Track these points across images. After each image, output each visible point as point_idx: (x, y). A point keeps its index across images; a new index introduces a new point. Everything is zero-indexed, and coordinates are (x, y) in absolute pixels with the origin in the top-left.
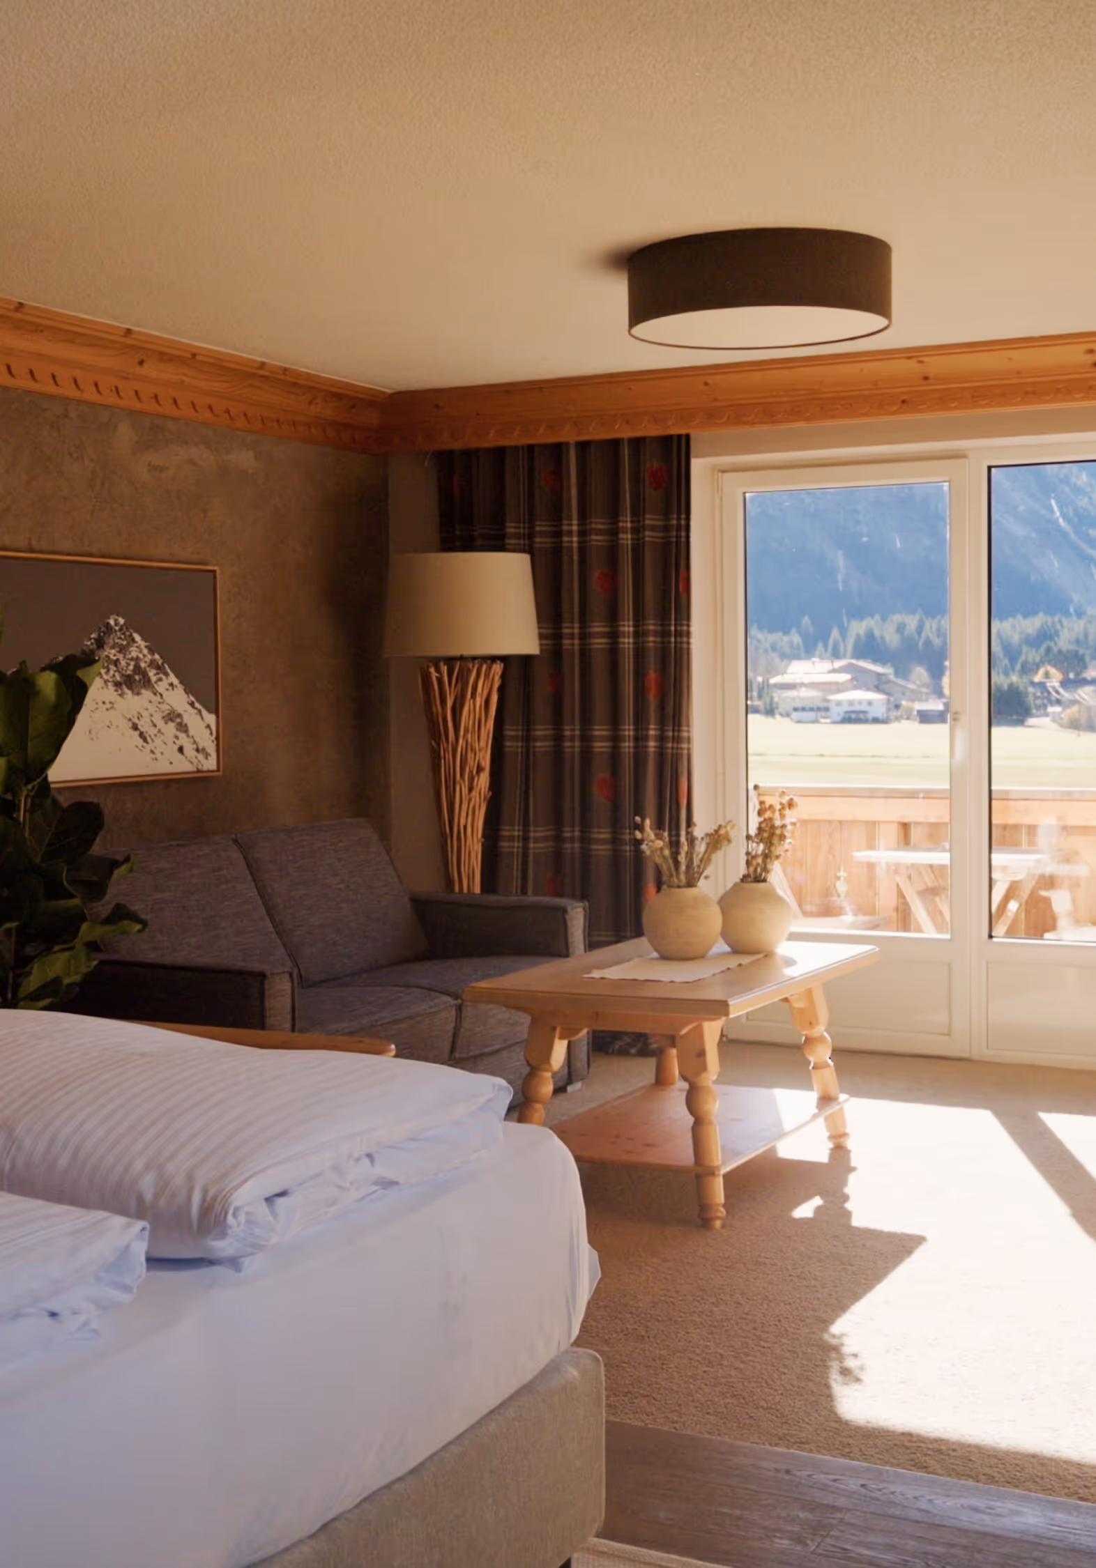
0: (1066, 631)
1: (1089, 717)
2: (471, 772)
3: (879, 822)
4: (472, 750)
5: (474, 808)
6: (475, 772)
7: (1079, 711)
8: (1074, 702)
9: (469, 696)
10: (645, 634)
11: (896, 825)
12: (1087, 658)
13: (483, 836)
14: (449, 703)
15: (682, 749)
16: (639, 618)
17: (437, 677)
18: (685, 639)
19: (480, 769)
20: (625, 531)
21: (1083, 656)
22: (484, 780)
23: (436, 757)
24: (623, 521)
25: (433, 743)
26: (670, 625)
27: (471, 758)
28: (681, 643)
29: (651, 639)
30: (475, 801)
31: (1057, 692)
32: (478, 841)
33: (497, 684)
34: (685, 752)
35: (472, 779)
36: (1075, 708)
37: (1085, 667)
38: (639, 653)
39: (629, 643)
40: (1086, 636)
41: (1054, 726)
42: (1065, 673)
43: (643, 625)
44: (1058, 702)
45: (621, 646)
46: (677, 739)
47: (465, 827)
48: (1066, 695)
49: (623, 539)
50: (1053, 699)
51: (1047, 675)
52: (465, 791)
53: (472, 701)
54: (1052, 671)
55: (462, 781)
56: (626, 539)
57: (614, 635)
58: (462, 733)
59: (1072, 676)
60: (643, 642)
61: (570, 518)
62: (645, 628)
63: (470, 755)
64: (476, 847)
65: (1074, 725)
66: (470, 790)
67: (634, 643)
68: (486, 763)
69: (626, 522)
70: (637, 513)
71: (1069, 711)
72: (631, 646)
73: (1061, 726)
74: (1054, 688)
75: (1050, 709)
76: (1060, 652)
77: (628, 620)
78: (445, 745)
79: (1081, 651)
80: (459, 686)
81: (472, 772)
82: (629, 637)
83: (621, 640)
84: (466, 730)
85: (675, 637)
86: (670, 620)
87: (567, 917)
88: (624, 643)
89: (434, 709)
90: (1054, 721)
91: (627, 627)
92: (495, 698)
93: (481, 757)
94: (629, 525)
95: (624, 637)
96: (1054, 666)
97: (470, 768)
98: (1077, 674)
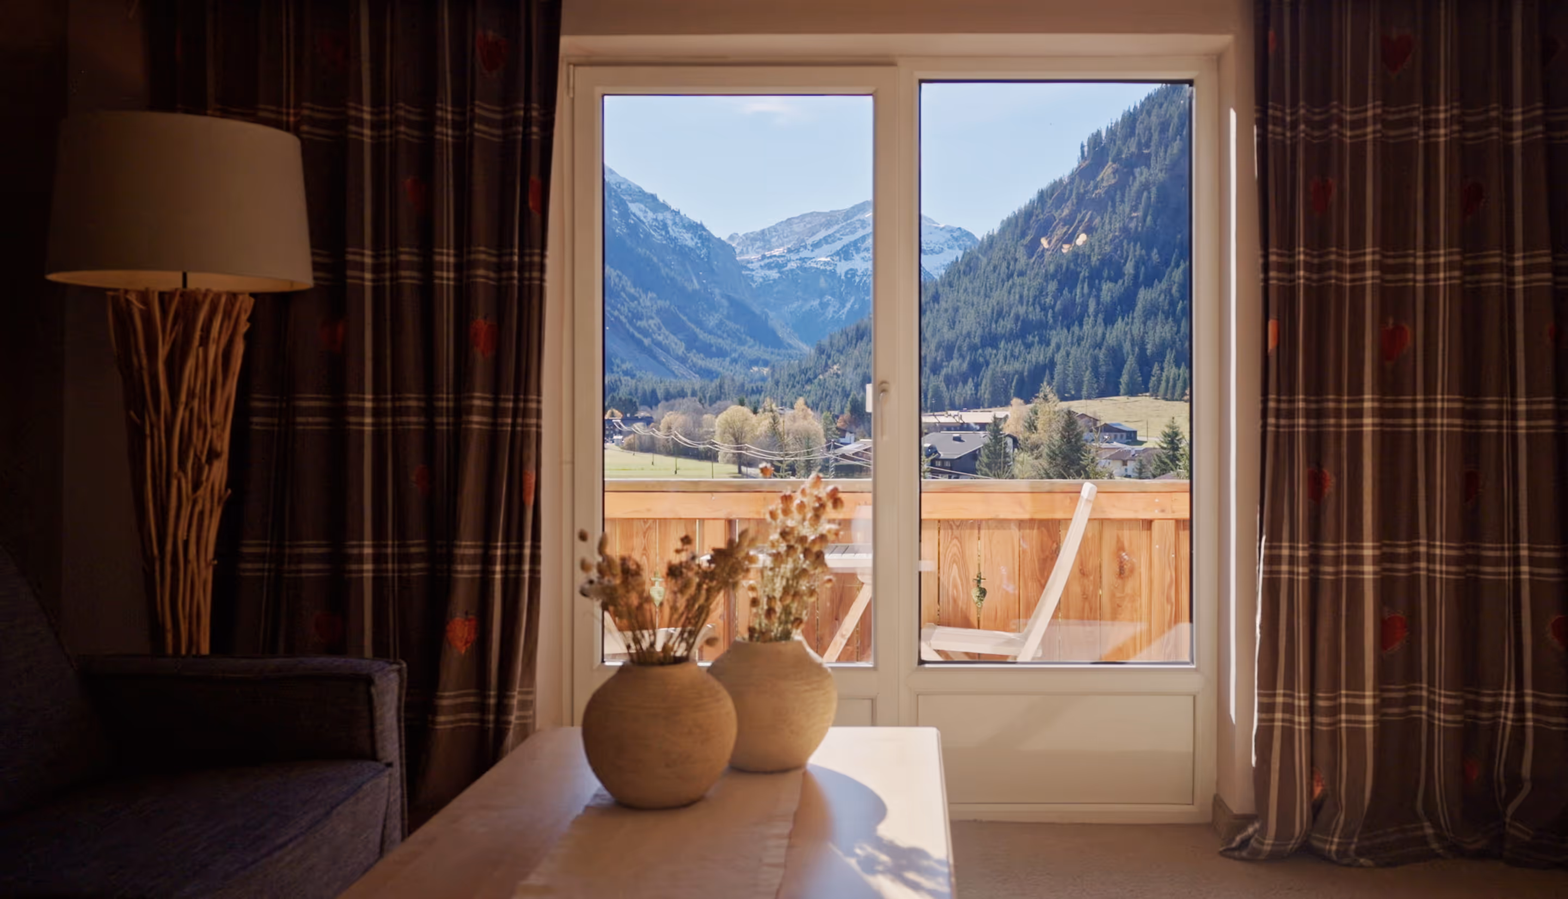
0: (623, 386)
1: (641, 443)
2: (197, 458)
3: (702, 520)
4: (199, 427)
5: (202, 513)
6: (204, 459)
7: (634, 439)
8: (631, 432)
9: (196, 342)
10: (472, 265)
11: (723, 521)
12: (638, 404)
13: (217, 555)
14: (162, 352)
15: (527, 425)
16: (463, 244)
17: (141, 310)
18: (536, 274)
19: (213, 455)
20: (443, 121)
21: (635, 402)
22: (218, 472)
23: (137, 436)
24: (442, 109)
25: (132, 413)
26: (512, 254)
27: (198, 438)
28: (531, 279)
29: (481, 272)
30: (204, 506)
31: (620, 426)
32: (207, 566)
33: (244, 327)
34: (534, 429)
35: (198, 470)
36: (631, 436)
37: (637, 410)
38: (464, 291)
39: (448, 279)
40: (636, 389)
41: (617, 448)
42: (624, 413)
43: (469, 253)
44: (620, 433)
45: (437, 281)
46: (520, 412)
47: (186, 544)
48: (625, 428)
49: (442, 134)
50: (617, 430)
51: (613, 415)
52: (187, 487)
53: (201, 350)
54: (616, 412)
55: (181, 474)
56: (445, 134)
57: (427, 267)
58: (183, 397)
59: (628, 415)
60: (469, 277)
61: (360, 101)
62: (473, 257)
63: (197, 434)
64: (204, 573)
65: (630, 448)
66: (196, 486)
67: (455, 279)
68: (224, 445)
69: (446, 112)
70: (462, 101)
71: (627, 439)
72: (452, 283)
73: (623, 448)
74: (617, 423)
75: (615, 437)
76: (620, 399)
77: (448, 248)
78: (154, 417)
79: (634, 400)
80: (180, 327)
81: (200, 459)
82: (448, 271)
83: (437, 273)
84: (191, 395)
85: (520, 272)
86: (512, 246)
87: (373, 690)
88: (442, 278)
89: (135, 360)
90: (617, 445)
91: (446, 256)
92: (239, 348)
93: (215, 436)
94: (449, 116)
95: (442, 270)
96: (617, 409)
97: (195, 455)
98: (632, 414)
